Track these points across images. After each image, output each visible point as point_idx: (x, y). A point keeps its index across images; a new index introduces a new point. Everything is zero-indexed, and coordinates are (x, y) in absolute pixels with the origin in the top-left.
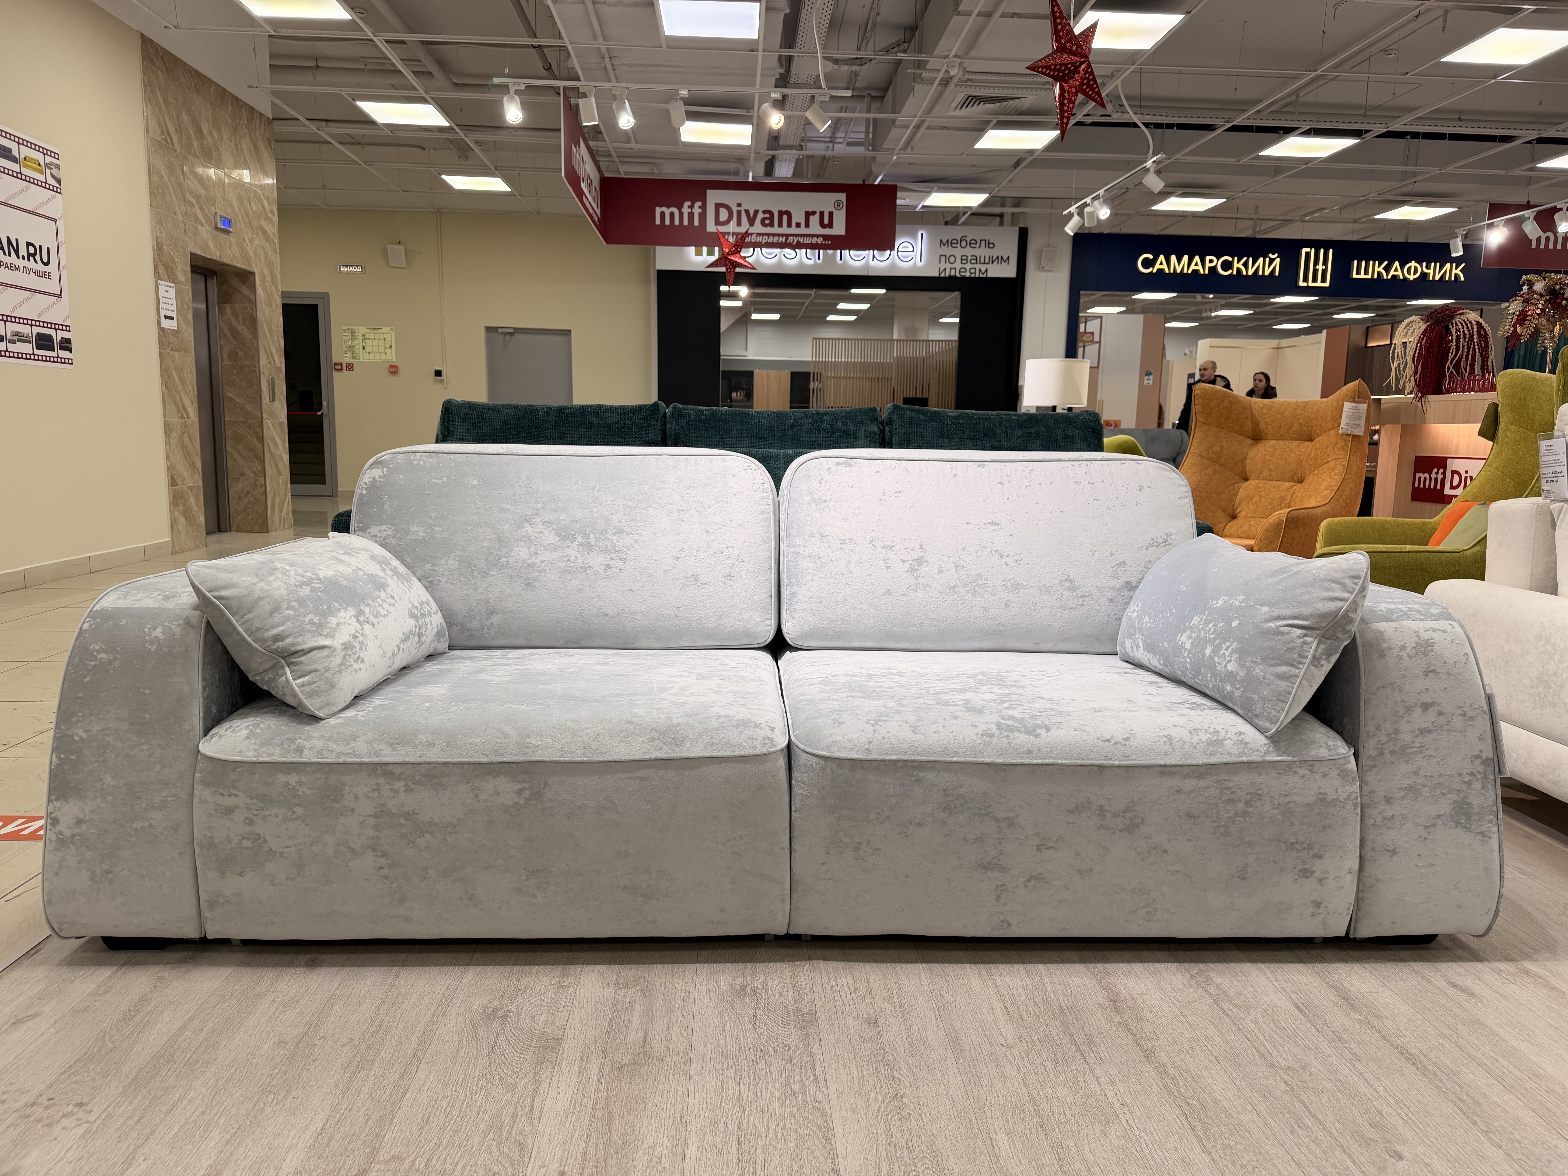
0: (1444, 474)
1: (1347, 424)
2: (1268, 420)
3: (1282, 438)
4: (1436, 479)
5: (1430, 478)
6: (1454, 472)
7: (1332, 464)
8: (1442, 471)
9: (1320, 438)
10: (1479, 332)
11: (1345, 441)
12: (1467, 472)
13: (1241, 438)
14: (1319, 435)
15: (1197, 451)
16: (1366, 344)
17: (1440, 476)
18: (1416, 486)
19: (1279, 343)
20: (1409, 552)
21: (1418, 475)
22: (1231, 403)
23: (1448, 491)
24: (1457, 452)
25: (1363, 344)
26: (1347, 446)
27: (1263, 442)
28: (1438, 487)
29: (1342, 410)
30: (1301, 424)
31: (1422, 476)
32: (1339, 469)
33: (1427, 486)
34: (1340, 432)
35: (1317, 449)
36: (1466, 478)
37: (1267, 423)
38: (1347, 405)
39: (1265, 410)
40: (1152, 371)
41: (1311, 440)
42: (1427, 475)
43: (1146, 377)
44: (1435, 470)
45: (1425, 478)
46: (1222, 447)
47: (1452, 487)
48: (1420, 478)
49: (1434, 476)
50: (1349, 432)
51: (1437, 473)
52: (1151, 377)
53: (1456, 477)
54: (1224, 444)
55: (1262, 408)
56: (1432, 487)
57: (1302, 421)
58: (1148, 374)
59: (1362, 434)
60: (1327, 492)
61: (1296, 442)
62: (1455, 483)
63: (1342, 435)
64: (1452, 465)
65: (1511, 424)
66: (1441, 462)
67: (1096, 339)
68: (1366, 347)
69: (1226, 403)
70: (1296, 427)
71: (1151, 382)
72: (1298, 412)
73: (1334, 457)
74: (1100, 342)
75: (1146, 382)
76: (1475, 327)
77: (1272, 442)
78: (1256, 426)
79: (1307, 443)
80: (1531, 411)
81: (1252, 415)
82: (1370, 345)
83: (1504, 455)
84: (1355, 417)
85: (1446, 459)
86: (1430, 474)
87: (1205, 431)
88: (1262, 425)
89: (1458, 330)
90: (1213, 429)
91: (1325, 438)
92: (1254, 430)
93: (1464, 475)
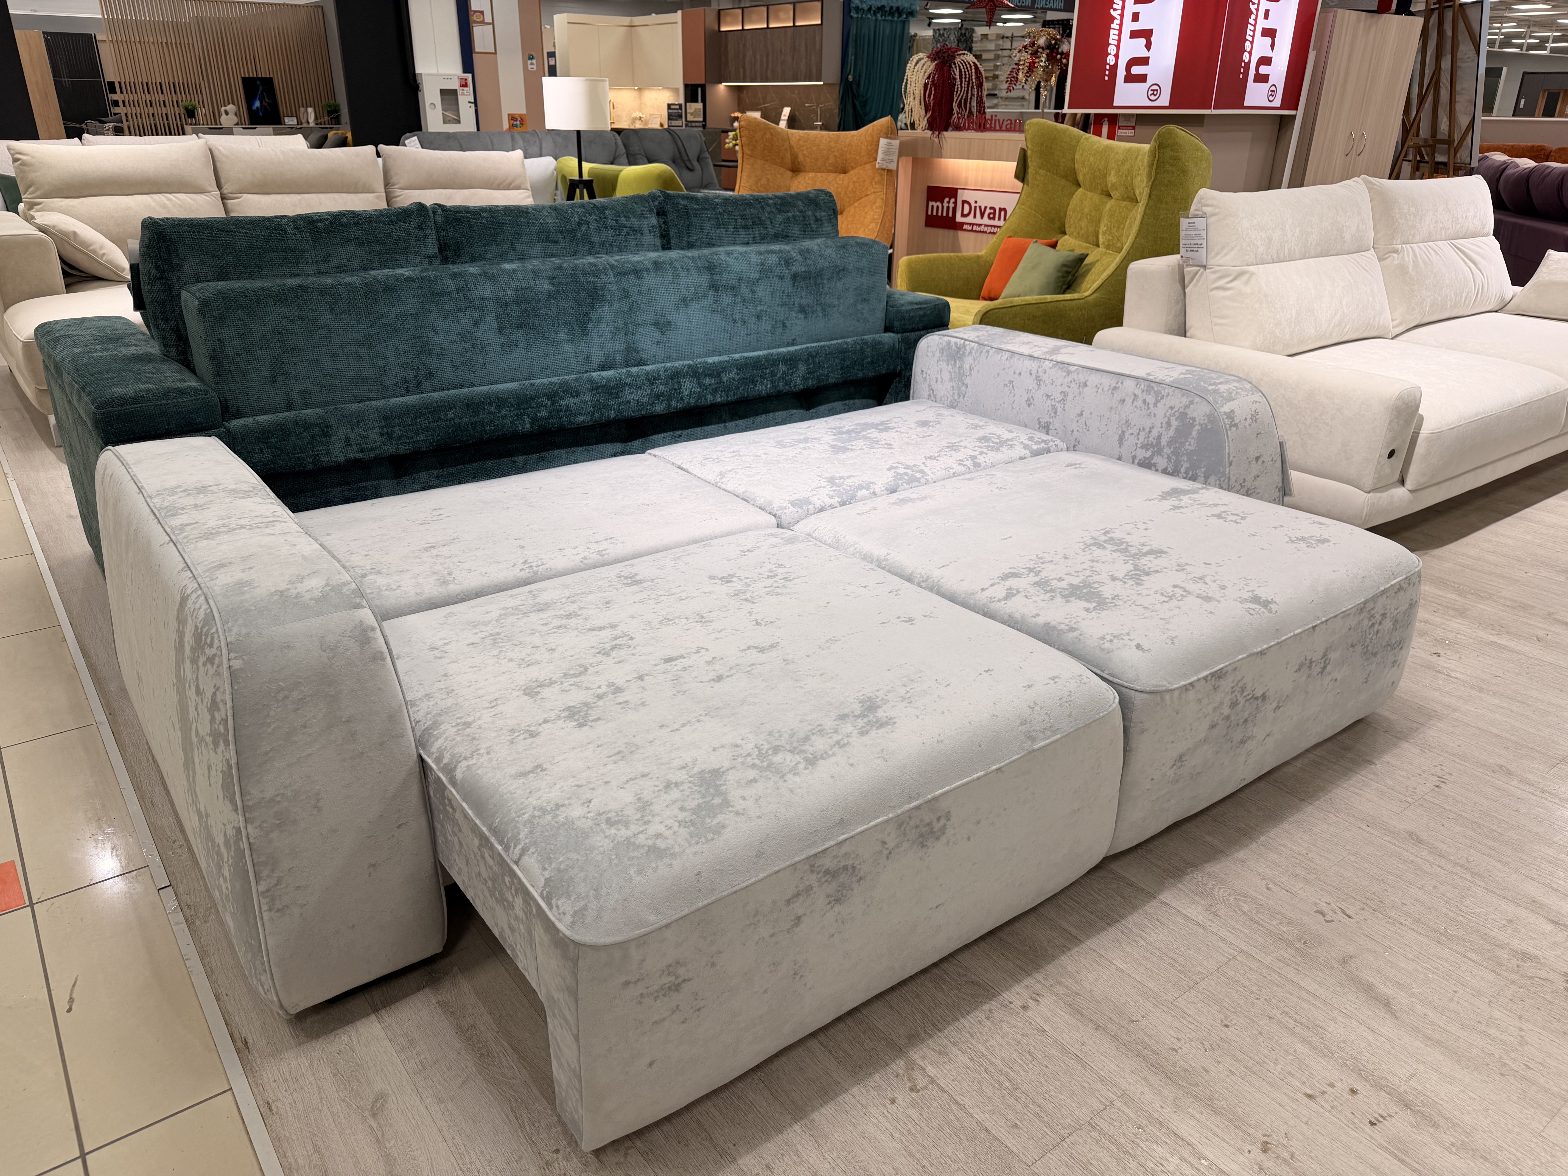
0: (955, 203)
1: (883, 159)
2: (806, 152)
3: (819, 170)
4: (948, 208)
5: (943, 207)
6: (964, 202)
7: (872, 197)
8: (953, 200)
9: (856, 171)
10: (976, 72)
11: (881, 175)
12: (976, 202)
13: (782, 170)
14: (853, 168)
15: (747, 185)
16: (719, 28)
17: (952, 205)
18: (930, 213)
19: (632, 20)
21: (931, 204)
22: (772, 134)
23: (959, 219)
24: (966, 184)
25: (717, 28)
26: (883, 179)
27: (802, 174)
28: (950, 215)
29: (878, 145)
30: (835, 157)
31: (935, 204)
32: (879, 202)
33: (940, 214)
34: (877, 166)
35: (854, 182)
36: (975, 207)
37: (804, 155)
38: (883, 142)
39: (801, 142)
40: (533, 53)
41: (845, 172)
42: (939, 204)
43: (529, 62)
44: (947, 200)
45: (938, 207)
46: (768, 180)
47: (963, 215)
48: (933, 206)
49: (945, 205)
50: (884, 167)
51: (949, 202)
52: (534, 61)
53: (966, 207)
54: (769, 176)
55: (799, 140)
56: (945, 214)
57: (836, 153)
58: (531, 58)
60: (873, 225)
61: (832, 175)
62: (966, 211)
64: (962, 195)
65: (1040, 168)
66: (952, 193)
68: (720, 31)
69: (768, 136)
70: (831, 160)
71: (535, 67)
72: (832, 144)
73: (873, 190)
74: (493, 24)
75: (530, 67)
77: (811, 174)
78: (795, 157)
79: (842, 176)
80: (1056, 158)
81: (791, 147)
82: (723, 29)
83: (1035, 196)
84: (887, 152)
85: (956, 190)
86: (942, 202)
88: (801, 158)
89: (960, 71)
90: (759, 161)
91: (861, 172)
92: (793, 163)
93: (973, 205)
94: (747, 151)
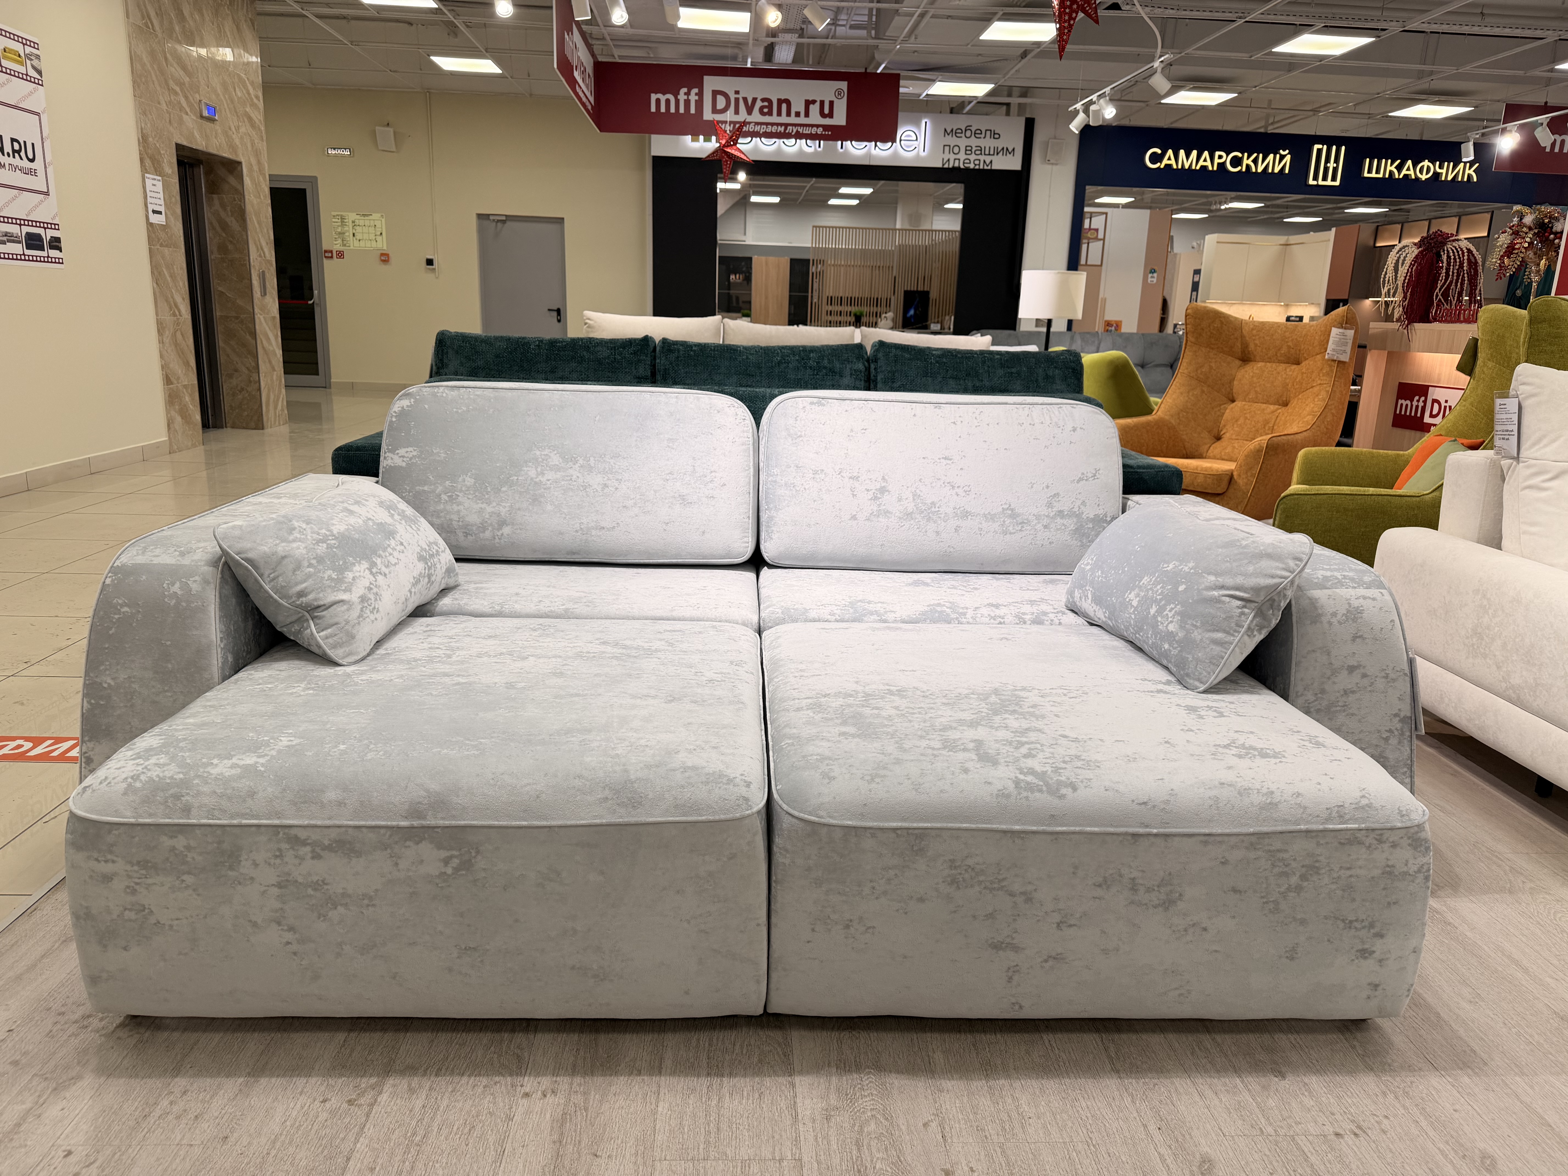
0: (1425, 402)
1: (1334, 350)
2: (1257, 342)
3: (1270, 360)
4: (1417, 407)
5: (1412, 405)
6: (1435, 401)
7: (1316, 389)
8: (1423, 398)
9: (1307, 362)
10: (1469, 259)
11: (1330, 366)
12: (1446, 401)
13: (1230, 358)
14: (1306, 359)
15: (1186, 371)
16: (1375, 243)
17: (1421, 404)
18: (1398, 412)
19: (1288, 240)
20: (1372, 495)
21: (1400, 402)
22: (1222, 323)
23: (1427, 419)
24: (1439, 381)
25: (1372, 243)
26: (1332, 371)
27: (1251, 363)
28: (1419, 415)
29: (1329, 335)
30: (1289, 347)
31: (1404, 402)
32: (1323, 395)
33: (1408, 413)
34: (1326, 357)
35: (1303, 373)
36: (1445, 407)
37: (1256, 345)
38: (1335, 331)
39: (1254, 332)
40: (1156, 268)
41: (1298, 363)
42: (1408, 402)
43: (1150, 275)
44: (1417, 398)
45: (1407, 405)
46: (1211, 368)
47: (1432, 416)
48: (1402, 405)
49: (1415, 403)
50: (1335, 358)
51: (1418, 401)
52: (1155, 275)
53: (1436, 406)
54: (1213, 365)
55: (1253, 329)
56: (1413, 414)
57: (1290, 344)
58: (1153, 271)
59: (1347, 360)
60: (1310, 417)
61: (1283, 365)
62: (1435, 412)
63: (1328, 360)
64: (1433, 394)
65: (1489, 360)
66: (1423, 390)
67: (1101, 236)
68: (1375, 247)
69: (1217, 324)
70: (1284, 350)
71: (1155, 280)
72: (1287, 334)
73: (1319, 382)
74: (1104, 240)
75: (1149, 280)
76: (1466, 254)
77: (1260, 364)
78: (1245, 346)
79: (1295, 366)
80: (1508, 348)
81: (1242, 336)
82: (1378, 245)
83: (1479, 392)
84: (1342, 343)
85: (1427, 388)
86: (1412, 401)
87: (1195, 351)
88: (1252, 347)
89: (1449, 257)
90: (1203, 349)
91: (1311, 363)
92: (1243, 352)
93: (1443, 404)
94: (1191, 338)
